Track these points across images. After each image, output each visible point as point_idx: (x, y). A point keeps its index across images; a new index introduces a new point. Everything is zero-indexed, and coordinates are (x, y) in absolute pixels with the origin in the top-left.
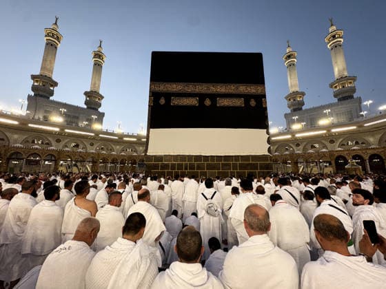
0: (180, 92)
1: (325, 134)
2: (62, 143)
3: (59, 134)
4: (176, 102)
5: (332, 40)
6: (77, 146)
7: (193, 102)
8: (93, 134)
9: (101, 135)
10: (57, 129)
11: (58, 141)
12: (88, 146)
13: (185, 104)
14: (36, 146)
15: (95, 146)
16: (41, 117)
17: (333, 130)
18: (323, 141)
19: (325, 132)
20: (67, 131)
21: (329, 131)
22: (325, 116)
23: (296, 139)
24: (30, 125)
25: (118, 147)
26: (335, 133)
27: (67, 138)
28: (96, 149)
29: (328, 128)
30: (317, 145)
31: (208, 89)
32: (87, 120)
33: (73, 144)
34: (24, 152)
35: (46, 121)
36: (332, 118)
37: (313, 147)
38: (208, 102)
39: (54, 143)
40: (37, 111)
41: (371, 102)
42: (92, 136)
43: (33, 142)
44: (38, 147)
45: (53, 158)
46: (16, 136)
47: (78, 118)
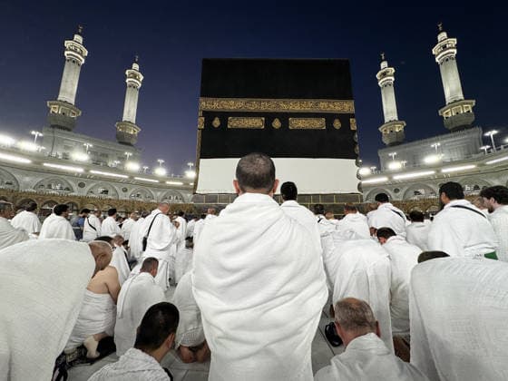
0: (240, 110)
1: (433, 175)
2: (87, 188)
3: (83, 176)
4: (234, 123)
5: (441, 52)
6: (106, 192)
7: (258, 123)
8: (126, 177)
9: (136, 178)
10: (80, 170)
11: (82, 185)
12: (120, 192)
13: (246, 126)
14: (53, 192)
15: (129, 193)
16: (60, 154)
17: (444, 171)
18: (431, 186)
19: (433, 172)
20: (92, 172)
21: (438, 171)
22: (433, 151)
23: (395, 183)
24: (45, 164)
25: (159, 193)
26: (446, 174)
27: (92, 182)
28: (130, 196)
29: (437, 167)
30: (422, 191)
31: (278, 106)
32: (119, 159)
33: (101, 190)
34: (37, 199)
35: (66, 160)
36: (443, 155)
37: (416, 193)
38: (277, 124)
39: (75, 187)
40: (55, 147)
41: (495, 132)
42: (124, 179)
43: (50, 186)
44: (55, 192)
45: (75, 208)
46: (27, 179)
47: (107, 156)
